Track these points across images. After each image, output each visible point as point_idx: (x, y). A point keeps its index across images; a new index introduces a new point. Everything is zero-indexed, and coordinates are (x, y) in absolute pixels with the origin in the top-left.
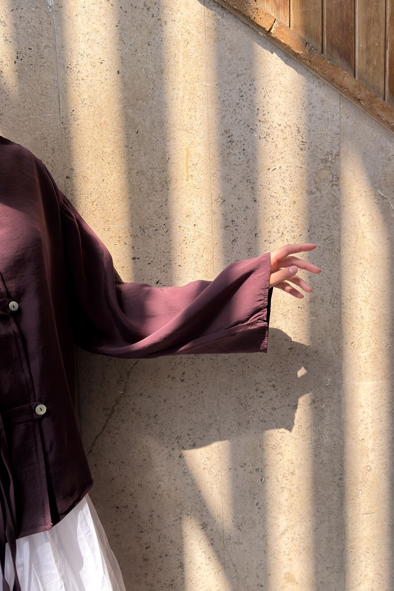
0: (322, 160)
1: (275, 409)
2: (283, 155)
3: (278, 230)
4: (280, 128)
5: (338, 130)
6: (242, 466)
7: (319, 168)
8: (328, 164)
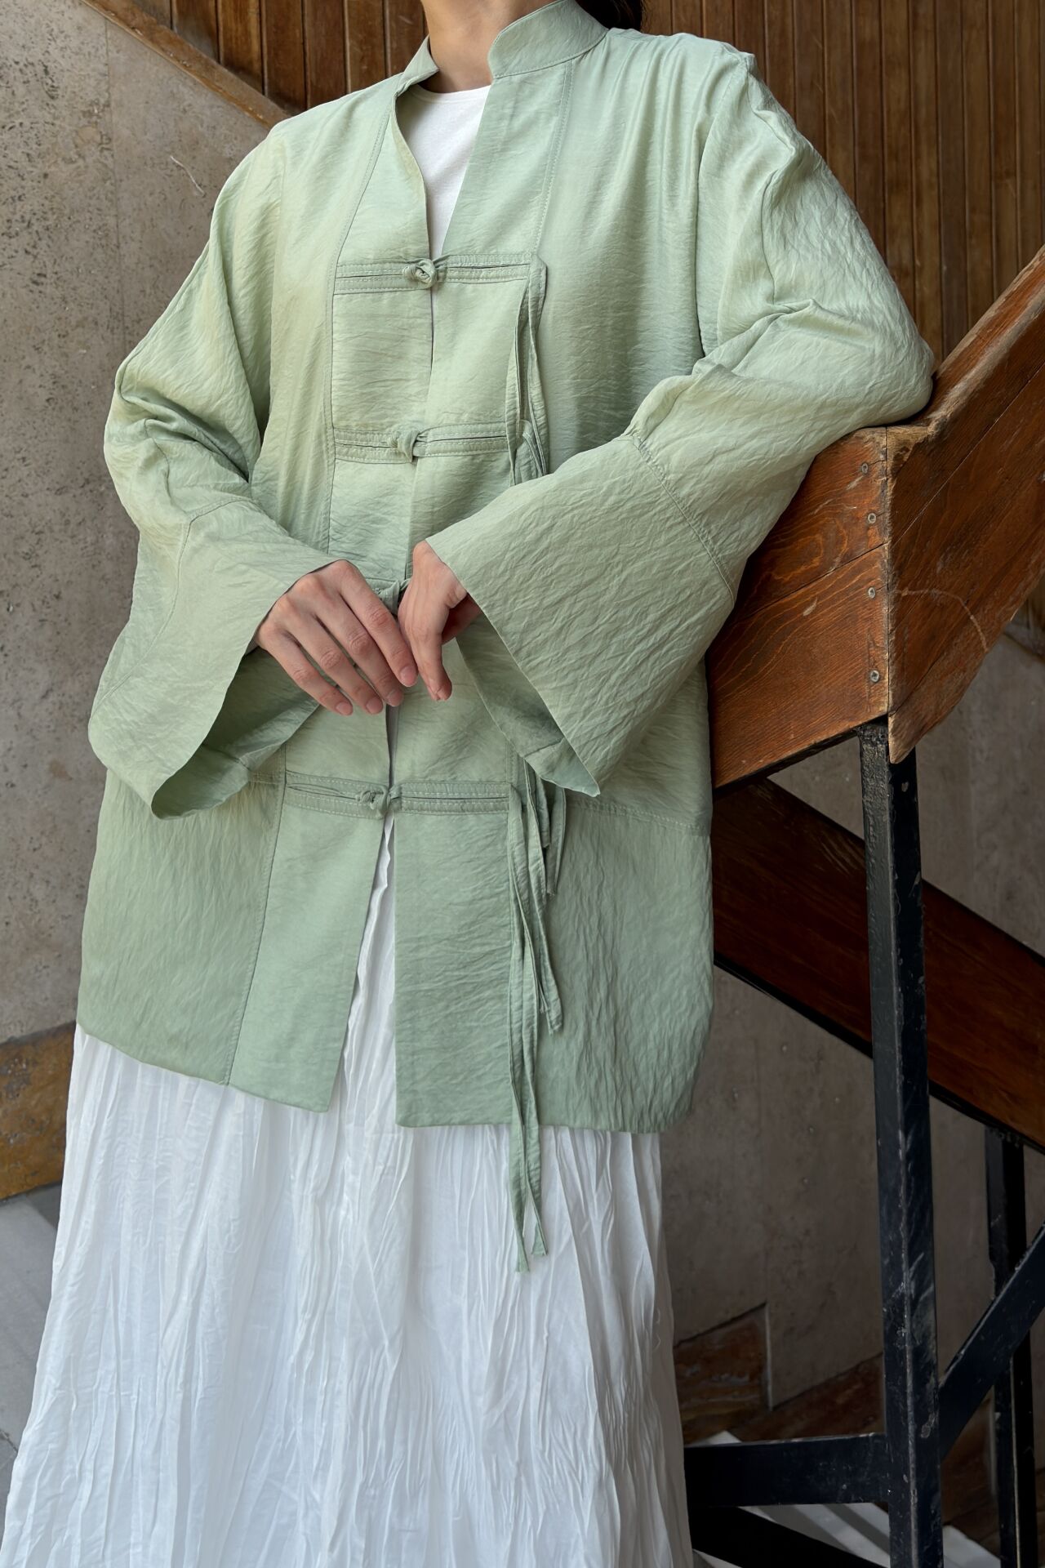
0: (84, 113)
1: (27, 496)
2: (24, 106)
3: (22, 217)
5: (105, 69)
7: (81, 125)
8: (94, 119)
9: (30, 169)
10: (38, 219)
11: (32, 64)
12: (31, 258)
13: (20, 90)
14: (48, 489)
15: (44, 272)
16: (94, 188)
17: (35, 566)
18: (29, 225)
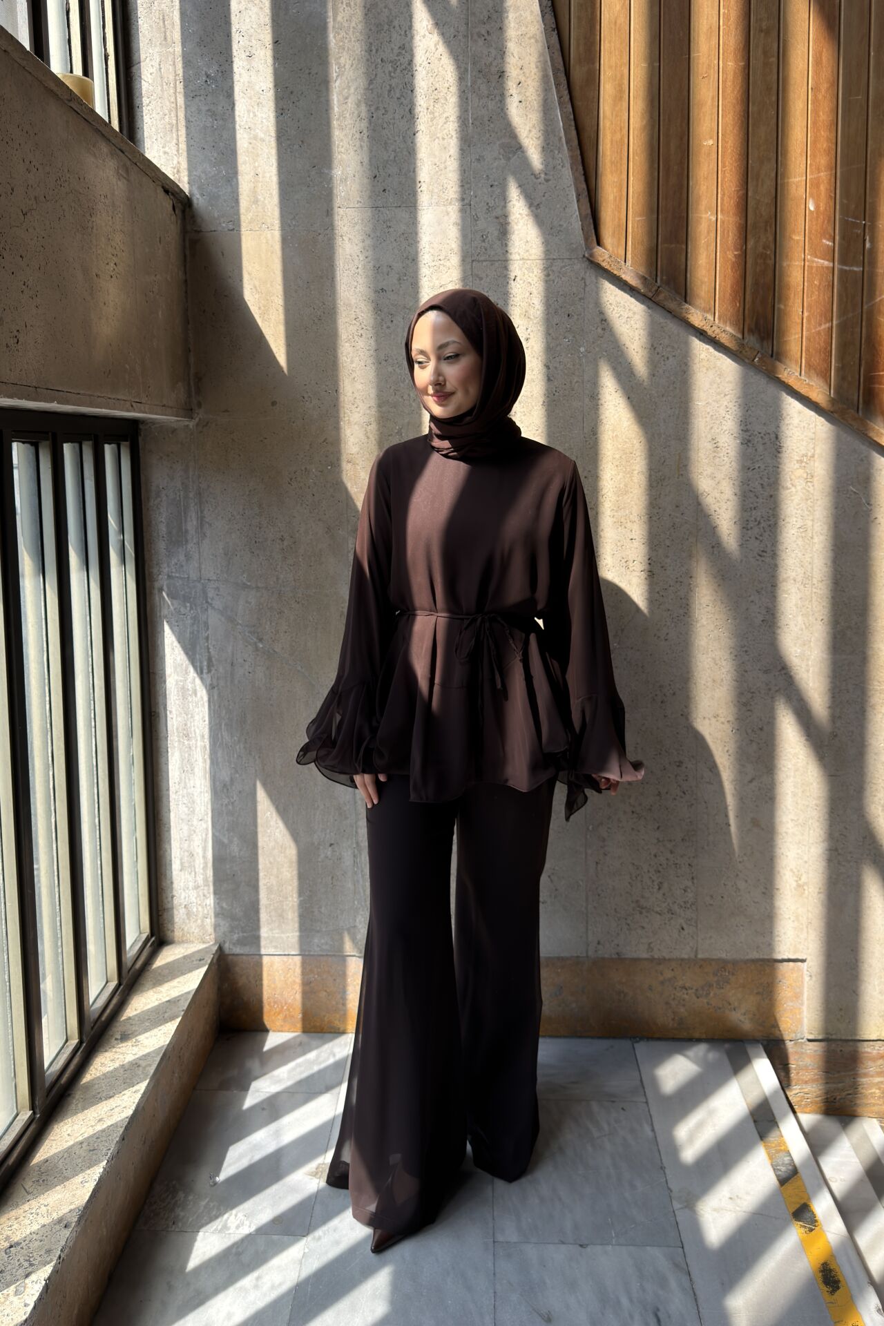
0: (797, 461)
1: (747, 672)
2: (762, 457)
3: (755, 519)
4: (760, 435)
5: (813, 436)
6: (715, 717)
7: (795, 468)
8: (803, 464)
9: (762, 492)
10: (764, 521)
11: (769, 433)
12: (758, 542)
13: (760, 448)
14: (759, 670)
15: (765, 550)
16: (800, 504)
17: (749, 710)
18: (759, 523)
